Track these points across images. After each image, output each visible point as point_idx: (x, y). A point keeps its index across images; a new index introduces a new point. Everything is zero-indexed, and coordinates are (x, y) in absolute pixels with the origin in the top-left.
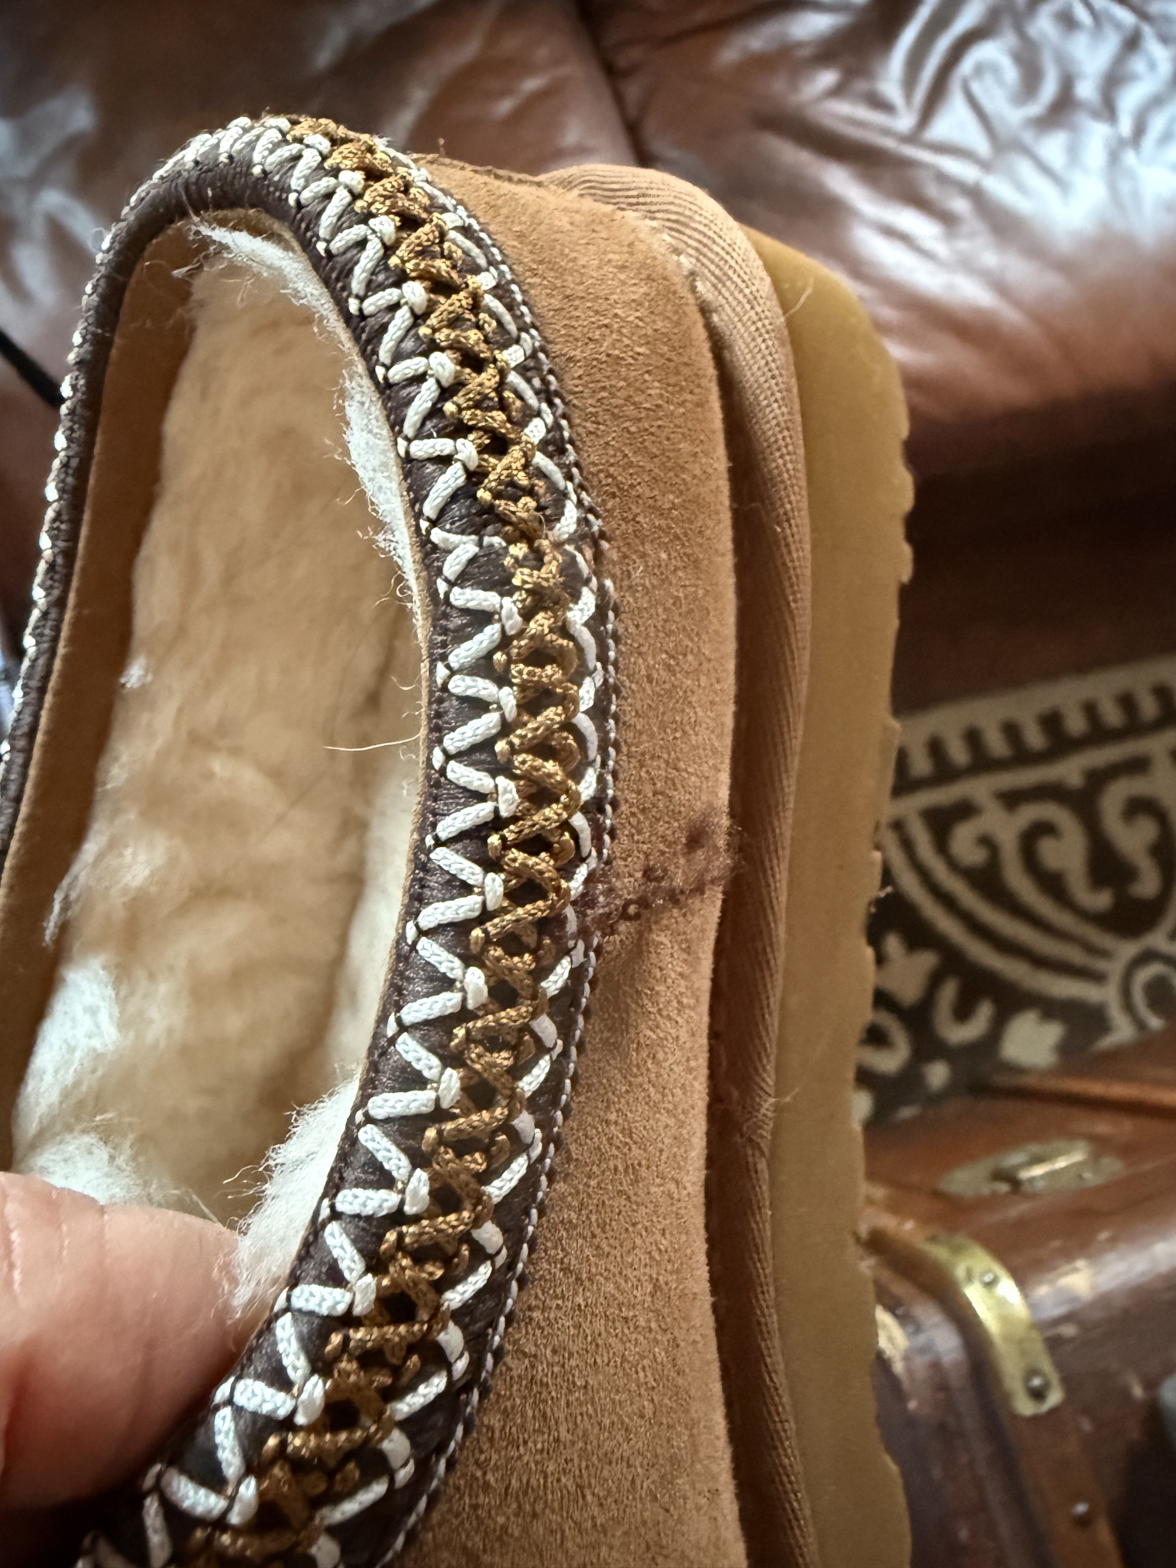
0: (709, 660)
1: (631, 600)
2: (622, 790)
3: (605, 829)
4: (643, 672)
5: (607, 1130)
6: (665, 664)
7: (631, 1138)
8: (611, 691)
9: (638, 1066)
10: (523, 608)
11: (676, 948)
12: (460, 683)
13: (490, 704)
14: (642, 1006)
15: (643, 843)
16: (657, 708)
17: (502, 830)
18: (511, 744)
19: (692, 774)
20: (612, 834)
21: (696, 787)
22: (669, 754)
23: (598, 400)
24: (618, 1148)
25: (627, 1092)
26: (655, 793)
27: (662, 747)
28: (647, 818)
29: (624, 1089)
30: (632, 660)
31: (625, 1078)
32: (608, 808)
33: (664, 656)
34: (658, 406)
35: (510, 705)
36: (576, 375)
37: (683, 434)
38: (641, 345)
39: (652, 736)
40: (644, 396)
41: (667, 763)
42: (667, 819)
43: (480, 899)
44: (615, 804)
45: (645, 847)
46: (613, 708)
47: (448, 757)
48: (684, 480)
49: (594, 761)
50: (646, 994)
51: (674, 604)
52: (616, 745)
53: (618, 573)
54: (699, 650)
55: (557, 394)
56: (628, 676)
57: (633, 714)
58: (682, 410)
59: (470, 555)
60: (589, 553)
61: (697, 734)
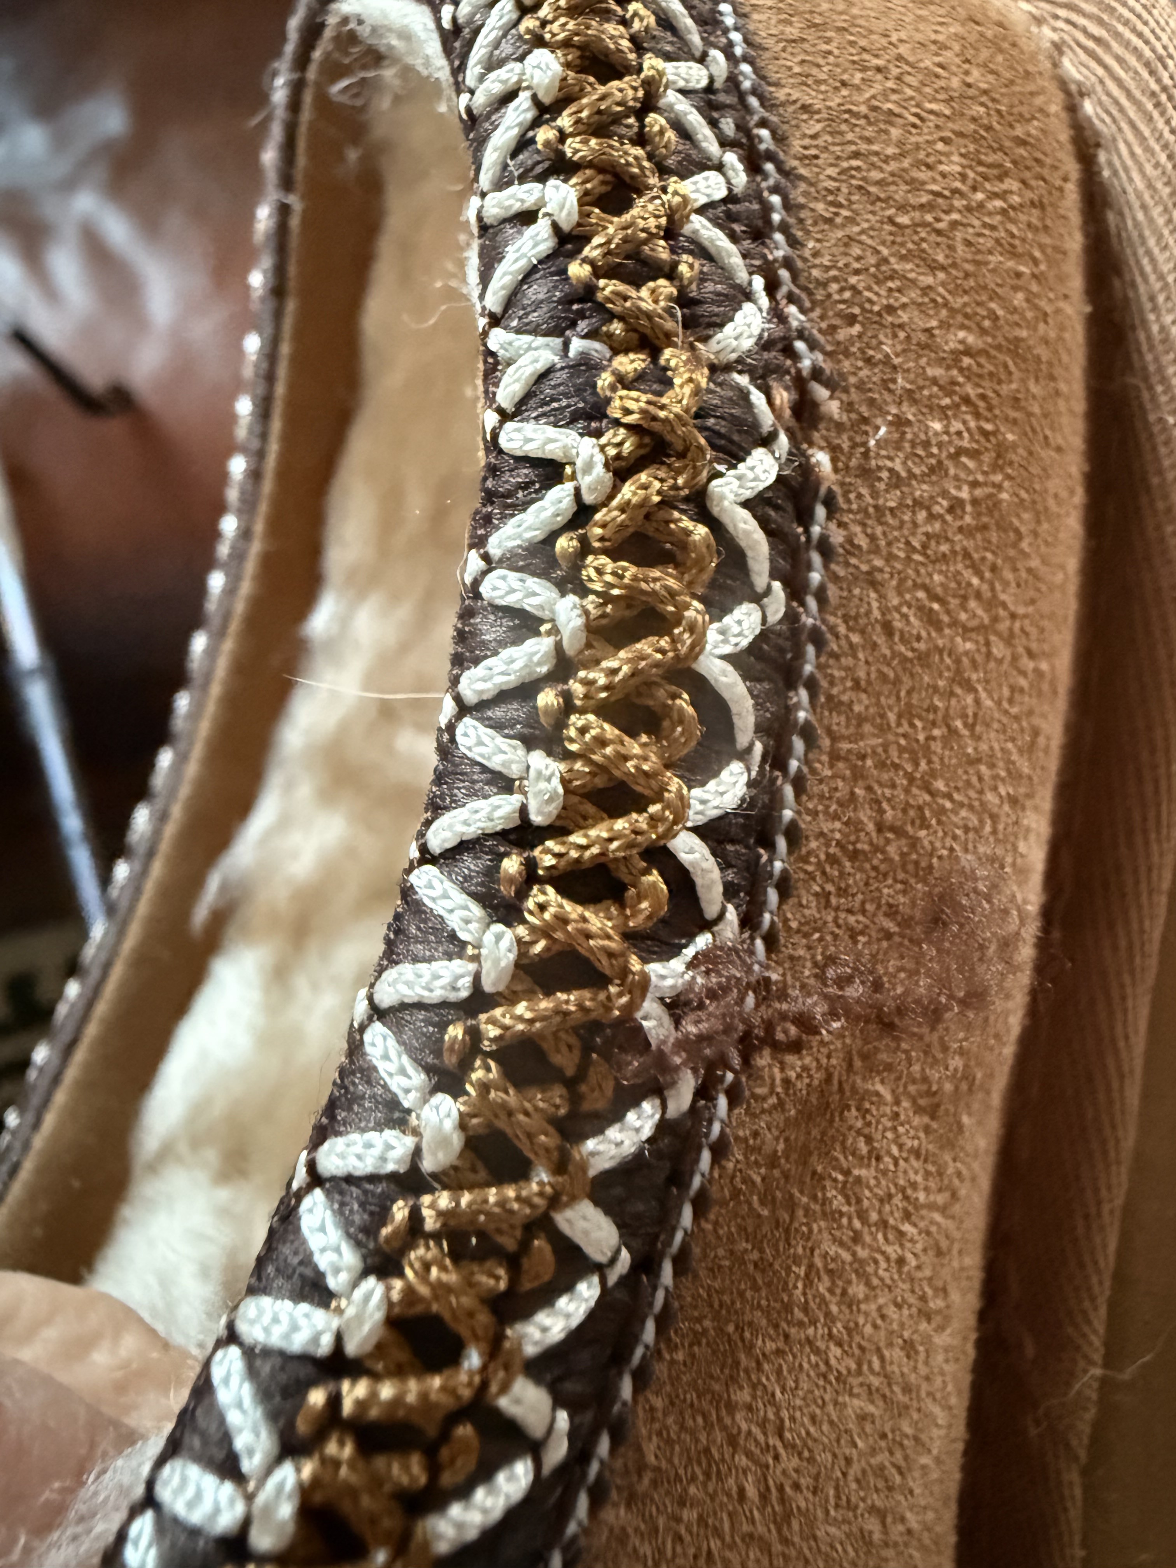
0: (1013, 616)
1: (864, 491)
2: (815, 814)
3: (771, 875)
4: (876, 614)
5: (728, 1421)
6: (921, 608)
7: (781, 1437)
8: (804, 637)
9: (805, 1309)
10: (618, 457)
11: (906, 1104)
12: (500, 584)
13: (542, 621)
14: (825, 1201)
15: (850, 911)
16: (897, 681)
17: (533, 847)
18: (567, 696)
19: (962, 805)
20: (784, 887)
21: (967, 829)
22: (917, 764)
23: (842, 172)
24: (749, 1455)
25: (779, 1352)
26: (880, 828)
27: (901, 750)
28: (861, 870)
29: (770, 1346)
30: (857, 591)
31: (776, 1326)
32: (781, 843)
33: (921, 594)
34: (955, 191)
35: (572, 625)
36: (810, 132)
37: (997, 241)
38: (934, 100)
39: (884, 728)
40: (930, 174)
41: (911, 779)
42: (901, 876)
43: (472, 967)
44: (793, 834)
45: (852, 919)
46: (808, 668)
47: (463, 709)
48: (992, 312)
49: (749, 749)
50: (835, 1180)
51: (951, 510)
52: (807, 733)
53: (846, 446)
54: (995, 596)
55: (770, 156)
56: (846, 618)
57: (849, 684)
58: (998, 203)
59: (540, 366)
60: (783, 396)
61: (978, 738)
